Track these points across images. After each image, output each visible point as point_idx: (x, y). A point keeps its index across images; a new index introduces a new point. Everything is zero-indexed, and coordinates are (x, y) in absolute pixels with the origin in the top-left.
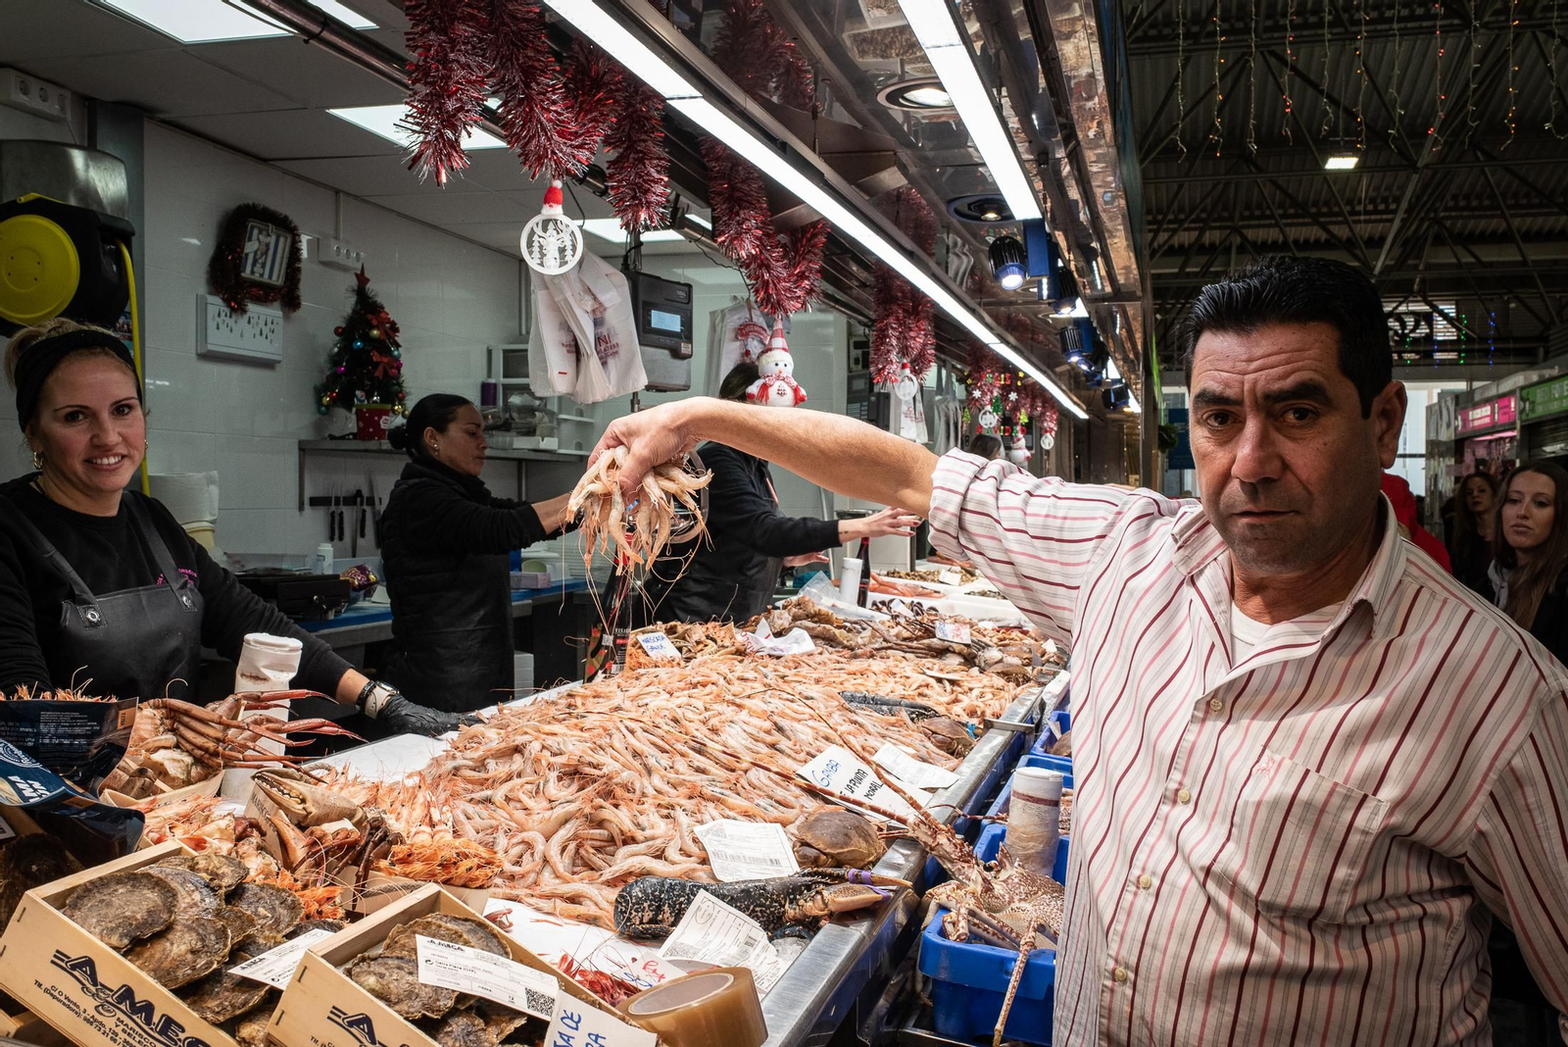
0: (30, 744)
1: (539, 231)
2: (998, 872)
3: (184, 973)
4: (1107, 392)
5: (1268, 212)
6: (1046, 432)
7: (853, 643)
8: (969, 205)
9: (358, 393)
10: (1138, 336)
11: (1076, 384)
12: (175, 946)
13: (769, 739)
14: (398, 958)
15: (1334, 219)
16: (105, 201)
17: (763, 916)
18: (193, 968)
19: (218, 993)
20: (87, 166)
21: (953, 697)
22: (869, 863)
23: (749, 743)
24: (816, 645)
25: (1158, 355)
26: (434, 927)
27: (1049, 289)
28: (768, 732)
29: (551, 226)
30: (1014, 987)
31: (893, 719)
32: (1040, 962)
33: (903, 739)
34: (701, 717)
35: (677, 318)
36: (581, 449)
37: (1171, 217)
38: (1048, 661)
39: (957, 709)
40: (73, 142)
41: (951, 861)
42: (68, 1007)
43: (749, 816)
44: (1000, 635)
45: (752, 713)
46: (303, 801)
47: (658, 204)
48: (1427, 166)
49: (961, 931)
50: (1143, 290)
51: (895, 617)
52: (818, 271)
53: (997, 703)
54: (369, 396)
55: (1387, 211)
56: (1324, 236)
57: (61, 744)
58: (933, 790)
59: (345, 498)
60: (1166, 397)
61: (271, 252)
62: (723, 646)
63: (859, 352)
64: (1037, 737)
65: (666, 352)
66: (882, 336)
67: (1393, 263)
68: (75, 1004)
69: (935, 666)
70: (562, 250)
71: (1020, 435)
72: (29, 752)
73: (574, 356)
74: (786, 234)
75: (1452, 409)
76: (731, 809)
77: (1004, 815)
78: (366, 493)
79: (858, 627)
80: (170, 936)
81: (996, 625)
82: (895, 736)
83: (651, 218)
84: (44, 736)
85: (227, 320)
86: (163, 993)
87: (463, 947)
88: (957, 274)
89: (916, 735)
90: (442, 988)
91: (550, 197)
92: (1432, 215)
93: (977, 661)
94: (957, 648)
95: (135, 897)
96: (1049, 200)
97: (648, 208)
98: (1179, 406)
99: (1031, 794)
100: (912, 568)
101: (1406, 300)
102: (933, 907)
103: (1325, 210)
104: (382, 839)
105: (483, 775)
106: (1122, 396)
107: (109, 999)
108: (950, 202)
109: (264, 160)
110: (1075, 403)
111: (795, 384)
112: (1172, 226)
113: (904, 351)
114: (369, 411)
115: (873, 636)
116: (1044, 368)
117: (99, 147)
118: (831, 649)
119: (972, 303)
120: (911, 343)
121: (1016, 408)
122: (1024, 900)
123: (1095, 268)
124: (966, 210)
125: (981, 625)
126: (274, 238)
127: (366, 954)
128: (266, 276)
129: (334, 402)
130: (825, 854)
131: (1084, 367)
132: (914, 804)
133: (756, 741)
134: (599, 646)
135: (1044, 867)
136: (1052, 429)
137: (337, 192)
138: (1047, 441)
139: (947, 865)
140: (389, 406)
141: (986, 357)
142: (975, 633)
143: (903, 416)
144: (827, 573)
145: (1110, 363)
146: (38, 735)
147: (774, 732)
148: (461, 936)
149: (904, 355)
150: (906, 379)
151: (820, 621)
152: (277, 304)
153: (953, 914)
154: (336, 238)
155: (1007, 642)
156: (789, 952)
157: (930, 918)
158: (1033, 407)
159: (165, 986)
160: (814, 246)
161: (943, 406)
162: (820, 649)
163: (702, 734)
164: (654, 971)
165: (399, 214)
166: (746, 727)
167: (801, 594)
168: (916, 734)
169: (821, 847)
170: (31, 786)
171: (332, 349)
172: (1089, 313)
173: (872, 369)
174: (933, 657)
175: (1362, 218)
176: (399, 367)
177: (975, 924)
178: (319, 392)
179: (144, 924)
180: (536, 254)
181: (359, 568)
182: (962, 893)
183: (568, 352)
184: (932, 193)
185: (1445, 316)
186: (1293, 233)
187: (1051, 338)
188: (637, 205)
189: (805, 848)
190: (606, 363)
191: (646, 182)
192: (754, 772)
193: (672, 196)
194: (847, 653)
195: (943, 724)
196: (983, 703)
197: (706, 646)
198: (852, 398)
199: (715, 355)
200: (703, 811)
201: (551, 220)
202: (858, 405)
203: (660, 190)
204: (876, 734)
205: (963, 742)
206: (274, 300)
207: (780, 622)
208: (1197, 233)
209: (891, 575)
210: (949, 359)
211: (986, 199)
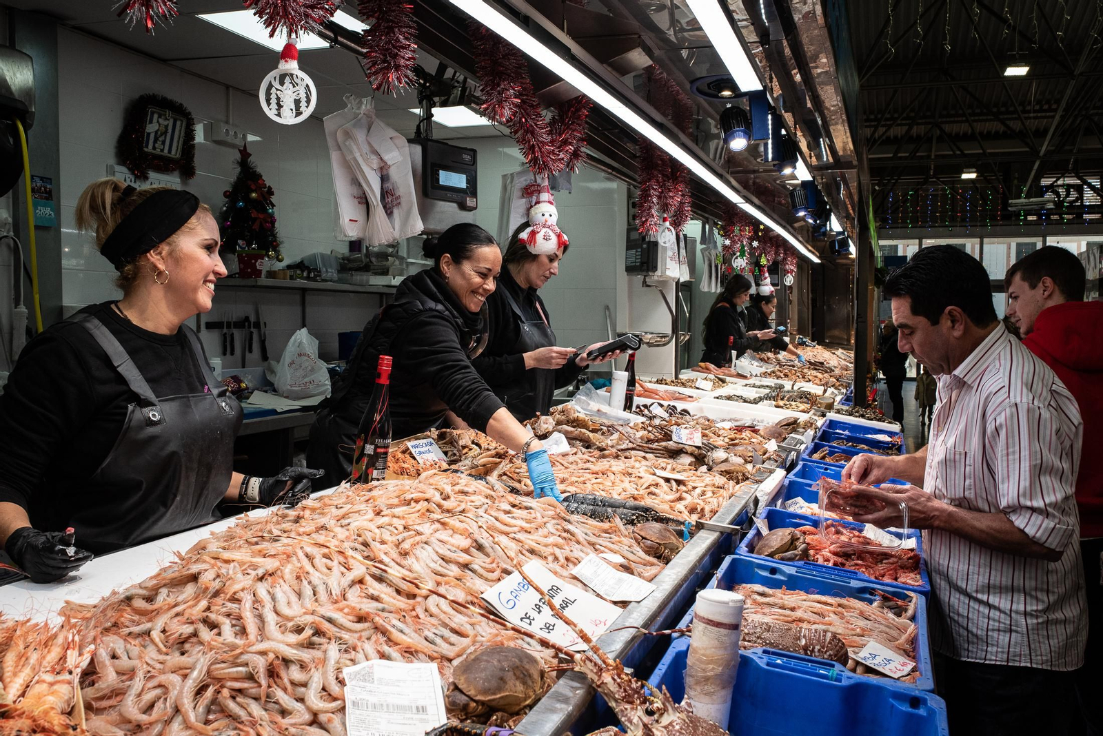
1: (276, 84)
2: (662, 715)
4: (832, 241)
5: (961, 112)
6: (788, 272)
7: (603, 444)
8: (709, 85)
9: (240, 242)
11: (815, 236)
13: (464, 558)
15: (1010, 116)
16: (13, 88)
21: (678, 495)
22: (525, 707)
23: (438, 565)
24: (571, 446)
27: (772, 153)
28: (465, 551)
29: (287, 80)
31: (606, 525)
33: (612, 546)
34: (396, 538)
35: (463, 177)
37: (888, 116)
38: (769, 459)
39: (680, 506)
41: (616, 700)
43: (411, 653)
44: (733, 435)
45: (455, 531)
48: (1081, 74)
50: (859, 163)
51: (652, 419)
52: (583, 140)
53: (715, 500)
54: (249, 244)
55: (1050, 110)
56: (1002, 129)
58: (624, 604)
59: (235, 323)
60: (882, 248)
61: (169, 133)
62: (487, 449)
64: (743, 537)
65: (455, 205)
66: (646, 196)
67: (1053, 148)
69: (668, 468)
70: (297, 102)
71: (767, 275)
73: (365, 206)
75: (1097, 256)
76: (394, 645)
77: (689, 633)
78: (252, 319)
79: (613, 429)
81: (732, 425)
82: (605, 544)
83: (399, 80)
89: (627, 541)
91: (286, 53)
92: (1084, 113)
93: (706, 460)
94: (689, 449)
96: (775, 80)
97: (397, 71)
99: (711, 618)
100: (676, 377)
101: (1063, 176)
103: (1003, 109)
106: (844, 244)
108: (692, 82)
109: (164, 61)
110: (810, 251)
111: (559, 231)
112: (888, 123)
113: (664, 208)
114: (247, 255)
115: (620, 439)
116: (784, 223)
117: (17, 49)
118: (584, 450)
119: (722, 172)
120: (671, 201)
124: (706, 89)
126: (171, 121)
128: (166, 151)
130: (475, 701)
131: (811, 221)
132: (585, 638)
133: (448, 562)
134: (362, 454)
135: (723, 688)
136: (792, 271)
137: (228, 87)
138: (788, 280)
139: (613, 704)
140: (264, 252)
141: (737, 214)
143: (668, 260)
145: (833, 217)
147: (473, 550)
149: (664, 212)
150: (666, 230)
151: (578, 426)
152: (177, 173)
154: (227, 122)
155: (736, 441)
158: (777, 254)
160: (579, 118)
161: (707, 253)
162: (575, 450)
163: (389, 557)
166: (440, 548)
169: (472, 693)
171: (222, 208)
172: (813, 177)
174: (668, 457)
175: (1032, 115)
176: (273, 221)
180: (274, 106)
181: (235, 378)
183: (359, 203)
184: (677, 73)
185: (1092, 188)
186: (978, 127)
188: (386, 68)
189: (457, 693)
190: (392, 212)
191: (395, 47)
192: (433, 599)
193: (461, 78)
194: (597, 453)
195: (653, 530)
196: (704, 501)
197: (471, 449)
198: (631, 245)
199: (506, 210)
200: (359, 649)
201: (287, 74)
202: (634, 251)
203: (409, 55)
204: (585, 543)
205: (671, 546)
206: (173, 170)
207: (545, 426)
208: (907, 127)
209: (659, 382)
210: (711, 217)
211: (723, 79)
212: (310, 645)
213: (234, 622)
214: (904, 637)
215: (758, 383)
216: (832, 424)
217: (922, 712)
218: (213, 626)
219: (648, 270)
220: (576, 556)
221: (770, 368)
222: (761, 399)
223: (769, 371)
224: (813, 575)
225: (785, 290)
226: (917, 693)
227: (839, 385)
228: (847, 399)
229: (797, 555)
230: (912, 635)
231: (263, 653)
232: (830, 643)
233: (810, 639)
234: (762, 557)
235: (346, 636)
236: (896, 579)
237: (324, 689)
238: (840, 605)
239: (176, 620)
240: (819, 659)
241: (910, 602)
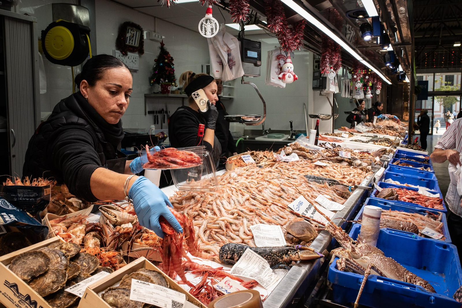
0: (15, 200)
1: (204, 23)
2: (357, 244)
3: (48, 291)
4: (398, 76)
5: (454, 16)
6: (378, 89)
7: (312, 158)
8: (354, 13)
9: (161, 79)
10: (410, 57)
11: (388, 73)
12: (47, 279)
13: (279, 194)
14: (124, 289)
16: (82, 21)
17: (271, 259)
18: (52, 289)
19: (61, 298)
20: (77, 11)
21: (343, 176)
22: (311, 240)
23: (272, 195)
24: (300, 158)
25: (415, 64)
26: (140, 275)
27: (380, 41)
28: (279, 191)
29: (208, 21)
30: (362, 289)
31: (323, 185)
32: (372, 280)
33: (326, 193)
34: (256, 186)
35: (256, 53)
36: (230, 96)
37: (421, 19)
38: (377, 164)
39: (345, 180)
40: (73, 3)
41: (341, 240)
42: (10, 300)
43: (270, 222)
44: (361, 155)
45: (273, 185)
46: (116, 217)
47: (246, 13)
49: (343, 266)
50: (412, 41)
51: (326, 149)
52: (302, 37)
53: (359, 178)
54: (165, 80)
57: (26, 200)
58: (335, 211)
59: (158, 111)
60: (417, 77)
61: (135, 37)
62: (269, 159)
63: (317, 64)
64: (372, 191)
65: (253, 64)
66: (324, 58)
68: (12, 299)
69: (339, 166)
70: (212, 29)
71: (369, 90)
72: (12, 203)
73: (222, 65)
74: (292, 25)
76: (264, 220)
77: (360, 220)
78: (165, 110)
79: (314, 152)
80: (46, 276)
81: (360, 151)
82: (323, 192)
83: (243, 19)
84: (20, 197)
85: (122, 57)
86: (40, 299)
87: (150, 284)
88: (349, 38)
90: (138, 302)
91: (208, 11)
93: (353, 164)
94: (346, 160)
95: (35, 261)
96: (381, 10)
97: (242, 15)
98: (422, 80)
99: (370, 215)
100: (333, 132)
102: (333, 256)
104: (139, 232)
105: (181, 206)
106: (403, 77)
107: (23, 299)
108: (346, 12)
109: (132, 8)
110: (387, 79)
111: (294, 74)
112: (421, 22)
113: (331, 63)
114: (164, 85)
115: (318, 156)
116: (378, 68)
117: (81, 5)
118: (304, 160)
119: (354, 47)
120: (334, 60)
121: (368, 81)
122: (367, 255)
123: (396, 35)
124: (352, 15)
125: (355, 151)
126: (135, 32)
127: (111, 287)
129: (155, 82)
130: (295, 237)
131: (391, 67)
132: (328, 219)
133: (274, 194)
135: (374, 240)
136: (380, 88)
137: (155, 17)
138: (378, 92)
139: (339, 241)
140: (171, 83)
141: (358, 65)
142: (353, 154)
143: (331, 84)
144: (306, 135)
145: (400, 66)
146: (17, 197)
147: (281, 191)
148: (150, 279)
149: (331, 65)
150: (332, 72)
151: (301, 151)
152: (137, 52)
153: (340, 260)
154: (155, 32)
155: (363, 157)
156: (280, 274)
157: (332, 260)
158: (374, 81)
159: (41, 295)
160: (301, 28)
161: (344, 81)
162: (301, 160)
163: (255, 192)
164: (229, 284)
165: (174, 24)
166: (271, 190)
167: (296, 141)
168: (331, 191)
169: (294, 234)
170: (9, 216)
171: (154, 66)
172: (393, 49)
173: (321, 69)
174: (338, 163)
176: (174, 71)
177: (348, 264)
178: (150, 79)
179: (37, 271)
180: (204, 31)
181: (161, 132)
182: (344, 252)
183: (220, 64)
184: (341, 10)
187: (380, 58)
188: (239, 14)
189: (288, 235)
190: (232, 68)
191: (242, 6)
192: (273, 206)
193: (255, 14)
194: (310, 161)
195: (339, 187)
196: (354, 179)
197: (263, 159)
198: (315, 78)
199: (269, 66)
200: (253, 220)
201: (208, 19)
202: (316, 81)
203: (246, 9)
204: (317, 191)
205: (347, 193)
206: (136, 51)
207: (289, 151)
208: (429, 24)
209: (326, 134)
210: (346, 66)
211: (359, 11)
212: (237, 219)
213: (211, 211)
214: (438, 227)
215: (367, 135)
216: (399, 151)
217: (448, 250)
218: (204, 212)
219: (322, 89)
220: (315, 195)
221: (371, 129)
222: (369, 141)
223: (370, 130)
224: (401, 205)
225: (376, 96)
226: (446, 243)
227: (401, 136)
228: (404, 142)
229: (394, 198)
230: (441, 226)
231: (223, 221)
232: (412, 226)
233: (404, 225)
234: (380, 198)
235: (248, 216)
236: (433, 207)
237: (244, 233)
238: (412, 216)
239: (191, 210)
240: (408, 232)
241: (439, 215)
